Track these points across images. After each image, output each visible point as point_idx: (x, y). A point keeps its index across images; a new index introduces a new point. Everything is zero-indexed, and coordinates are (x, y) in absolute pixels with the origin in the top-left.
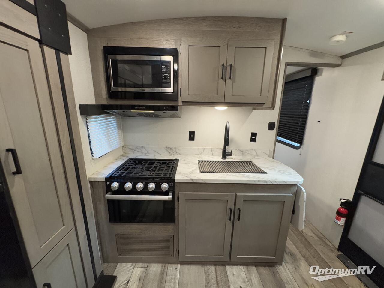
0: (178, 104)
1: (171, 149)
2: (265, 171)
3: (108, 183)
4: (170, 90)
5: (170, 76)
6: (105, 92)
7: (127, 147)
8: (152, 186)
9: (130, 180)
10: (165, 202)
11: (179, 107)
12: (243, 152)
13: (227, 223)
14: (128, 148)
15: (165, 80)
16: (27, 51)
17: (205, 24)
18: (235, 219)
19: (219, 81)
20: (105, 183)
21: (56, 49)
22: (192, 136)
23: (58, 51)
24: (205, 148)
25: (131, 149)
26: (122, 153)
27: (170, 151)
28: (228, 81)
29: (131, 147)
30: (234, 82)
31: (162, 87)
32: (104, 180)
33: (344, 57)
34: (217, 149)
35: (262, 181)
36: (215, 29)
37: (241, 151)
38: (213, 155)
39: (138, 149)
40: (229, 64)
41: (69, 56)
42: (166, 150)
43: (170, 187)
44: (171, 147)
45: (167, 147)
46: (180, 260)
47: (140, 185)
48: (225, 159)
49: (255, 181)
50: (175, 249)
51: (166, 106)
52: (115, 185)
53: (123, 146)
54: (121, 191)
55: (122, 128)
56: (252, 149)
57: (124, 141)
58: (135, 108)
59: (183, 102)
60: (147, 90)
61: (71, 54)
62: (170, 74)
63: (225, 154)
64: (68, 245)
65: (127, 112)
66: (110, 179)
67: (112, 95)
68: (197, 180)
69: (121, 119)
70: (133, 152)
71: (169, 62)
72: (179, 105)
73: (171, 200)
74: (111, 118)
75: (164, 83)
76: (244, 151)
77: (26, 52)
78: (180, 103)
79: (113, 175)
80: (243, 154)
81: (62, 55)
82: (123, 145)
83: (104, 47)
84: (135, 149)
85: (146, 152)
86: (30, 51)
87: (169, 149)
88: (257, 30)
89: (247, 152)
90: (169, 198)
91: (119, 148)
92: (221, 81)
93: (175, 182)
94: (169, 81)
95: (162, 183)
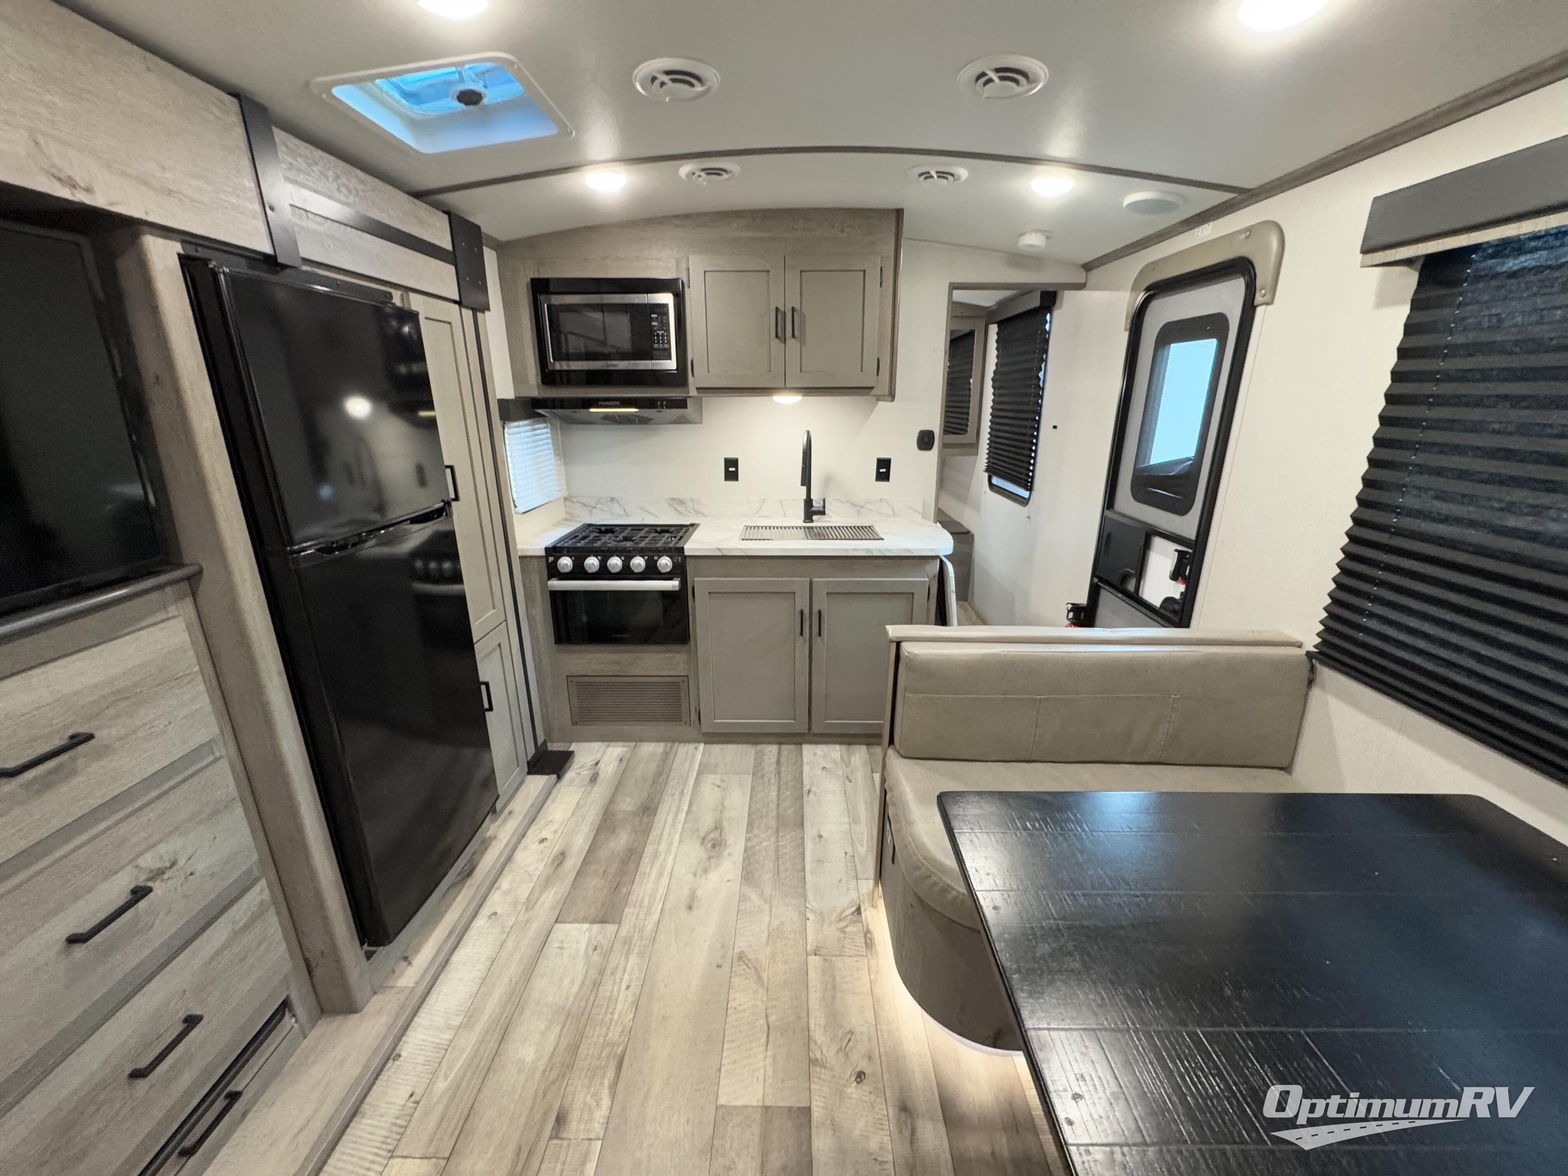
0: (688, 393)
1: (682, 502)
2: (882, 536)
3: (551, 559)
4: (671, 364)
5: (669, 336)
6: (534, 372)
7: (575, 500)
8: (638, 563)
9: (595, 552)
10: (664, 594)
11: (688, 400)
12: (858, 507)
13: (798, 645)
14: (579, 502)
15: (658, 343)
16: (449, 323)
17: (735, 225)
18: (814, 635)
19: (772, 343)
20: (544, 560)
21: (472, 309)
22: (731, 468)
23: (475, 310)
24: (764, 500)
25: (585, 505)
26: (564, 516)
27: (679, 508)
28: (790, 341)
29: (584, 501)
30: (802, 343)
31: (652, 359)
32: (543, 553)
33: (1088, 267)
34: (794, 500)
35: (862, 550)
36: (757, 235)
37: (853, 505)
38: (785, 515)
39: (602, 504)
40: (789, 307)
41: (487, 313)
42: (670, 505)
43: (675, 565)
44: (681, 498)
45: (673, 499)
46: (704, 730)
47: (615, 563)
48: (812, 521)
49: (847, 550)
50: (693, 709)
51: (662, 399)
52: (566, 563)
53: (566, 499)
54: (579, 572)
55: (564, 453)
56: (881, 500)
57: (568, 484)
58: (600, 403)
59: (698, 389)
60: (622, 365)
61: (489, 309)
62: (668, 331)
63: (810, 511)
64: (499, 645)
65: (581, 413)
66: (554, 551)
67: (548, 377)
68: (729, 550)
69: (559, 433)
70: (591, 511)
71: (665, 306)
72: (691, 394)
73: (677, 589)
74: (540, 429)
75: (656, 350)
76: (862, 504)
77: (448, 326)
78: (693, 392)
79: (559, 545)
80: (859, 511)
81: (479, 315)
82: (566, 495)
83: (533, 280)
84: (593, 505)
85: (621, 512)
86: (453, 324)
87: (677, 502)
88: (845, 235)
89: (868, 506)
90: (673, 586)
91: (558, 499)
92: (775, 343)
93: (686, 557)
94: (666, 346)
95: (659, 557)
